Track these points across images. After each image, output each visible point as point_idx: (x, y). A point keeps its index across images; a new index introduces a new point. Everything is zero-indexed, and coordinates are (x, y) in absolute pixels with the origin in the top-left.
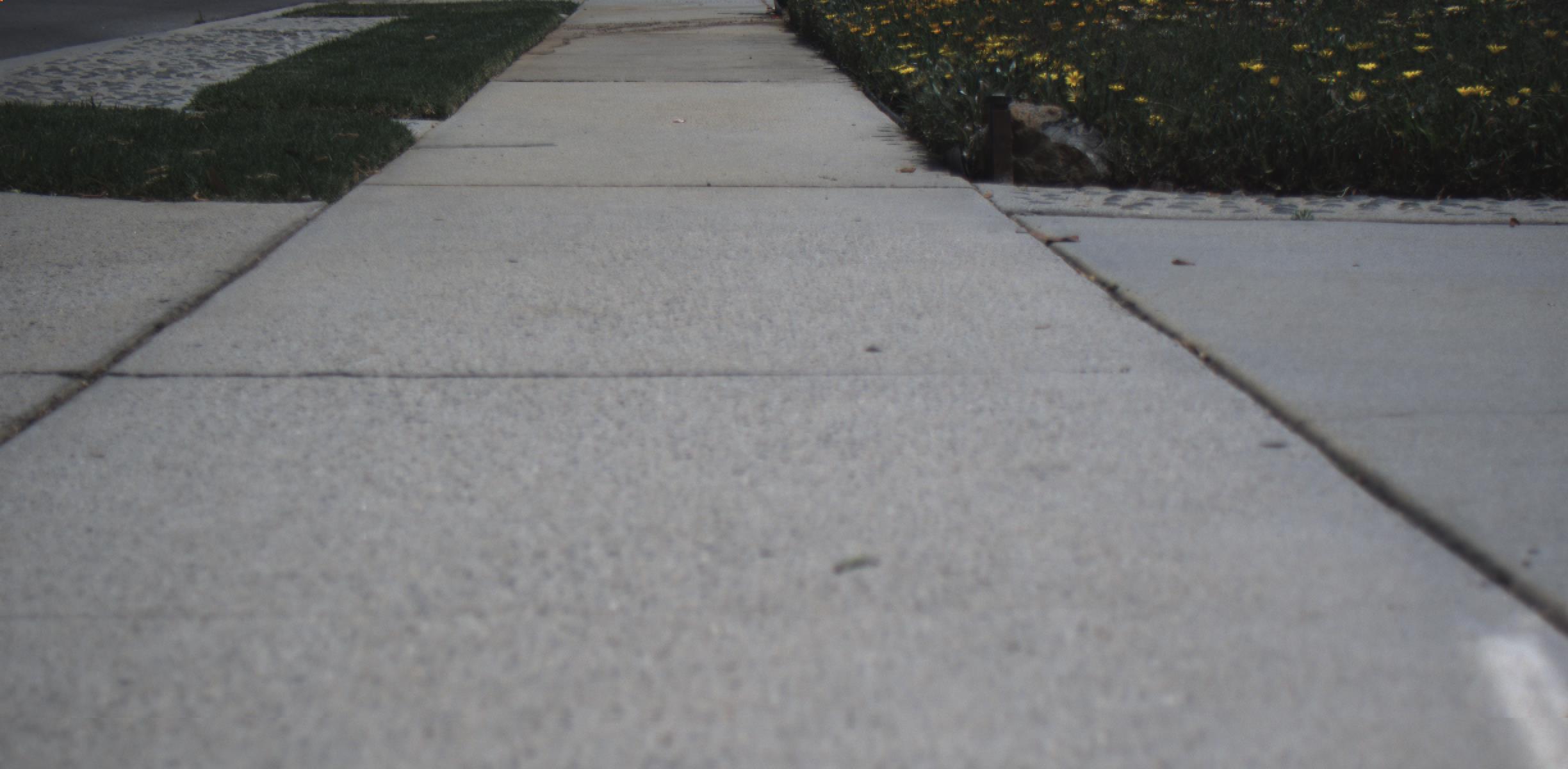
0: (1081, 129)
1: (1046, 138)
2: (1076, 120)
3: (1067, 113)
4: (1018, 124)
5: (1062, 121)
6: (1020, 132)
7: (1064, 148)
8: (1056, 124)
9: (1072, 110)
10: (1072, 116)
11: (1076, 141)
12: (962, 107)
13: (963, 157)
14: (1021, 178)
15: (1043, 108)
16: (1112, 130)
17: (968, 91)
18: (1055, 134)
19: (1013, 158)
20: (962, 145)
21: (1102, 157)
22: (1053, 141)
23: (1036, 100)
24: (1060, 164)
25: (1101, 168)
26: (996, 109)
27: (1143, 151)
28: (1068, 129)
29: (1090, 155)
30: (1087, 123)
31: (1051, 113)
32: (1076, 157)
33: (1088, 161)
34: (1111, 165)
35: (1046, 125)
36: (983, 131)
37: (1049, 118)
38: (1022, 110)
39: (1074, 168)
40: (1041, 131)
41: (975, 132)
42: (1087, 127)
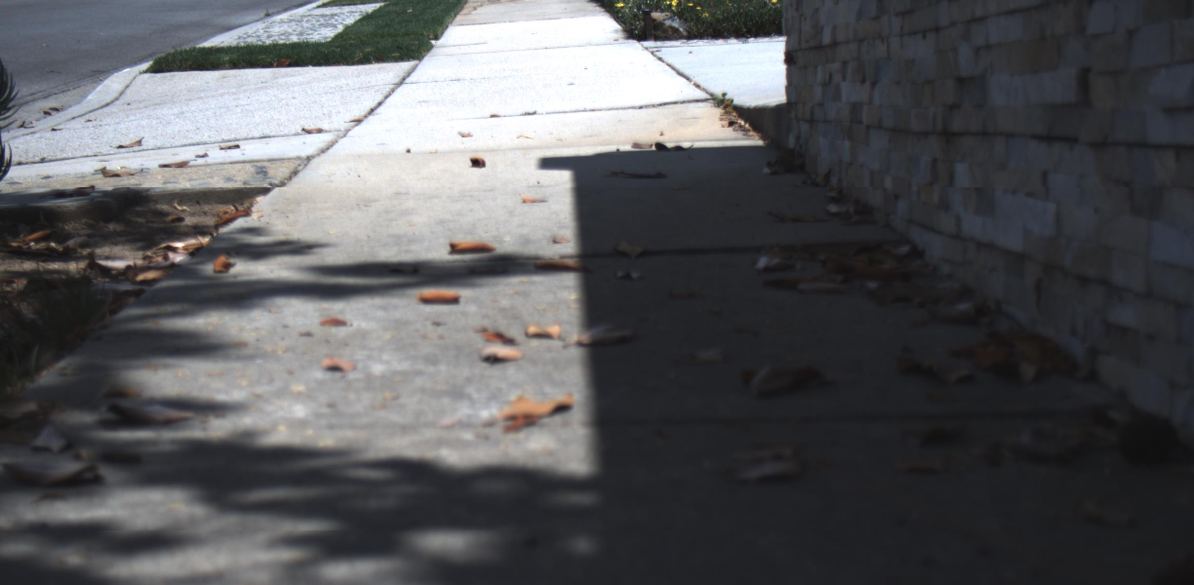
0: (678, 20)
1: (664, 24)
2: (676, 17)
3: (672, 15)
4: (654, 20)
5: (671, 18)
6: (655, 23)
7: (671, 27)
8: (668, 19)
9: (674, 14)
10: (674, 16)
11: (676, 24)
12: (635, 16)
13: (636, 34)
14: (657, 38)
15: (664, 14)
16: (689, 19)
17: (637, 10)
18: (668, 23)
19: (653, 32)
20: (636, 29)
21: (685, 30)
22: (667, 25)
23: (662, 11)
24: (670, 33)
25: (685, 33)
26: (647, 14)
27: (699, 26)
28: (673, 21)
29: (681, 29)
30: (680, 18)
31: (667, 15)
32: (676, 30)
33: (680, 31)
34: (688, 32)
35: (664, 20)
36: (643, 24)
37: (666, 17)
38: (656, 15)
39: (676, 34)
40: (663, 22)
41: (640, 24)
42: (680, 20)
